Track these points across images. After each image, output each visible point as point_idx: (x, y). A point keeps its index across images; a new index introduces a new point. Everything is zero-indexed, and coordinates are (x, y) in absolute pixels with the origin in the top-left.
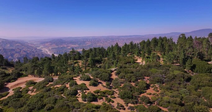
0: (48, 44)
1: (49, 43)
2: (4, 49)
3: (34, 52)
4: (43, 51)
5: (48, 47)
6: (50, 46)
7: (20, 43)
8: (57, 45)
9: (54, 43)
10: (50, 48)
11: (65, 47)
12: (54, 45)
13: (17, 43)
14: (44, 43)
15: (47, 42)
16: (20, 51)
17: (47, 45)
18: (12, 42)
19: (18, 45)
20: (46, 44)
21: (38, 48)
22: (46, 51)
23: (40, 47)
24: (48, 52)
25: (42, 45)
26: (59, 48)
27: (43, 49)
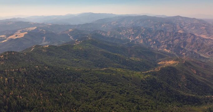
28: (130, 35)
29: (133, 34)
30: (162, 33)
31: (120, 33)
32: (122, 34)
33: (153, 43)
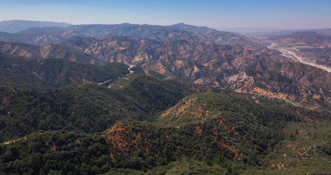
0: (287, 39)
1: (289, 39)
2: (215, 45)
3: (268, 56)
4: (284, 55)
5: (289, 47)
6: (292, 44)
7: (236, 36)
8: (310, 44)
9: (301, 39)
10: (294, 48)
12: (304, 43)
13: (232, 36)
14: (278, 37)
15: (284, 37)
16: (242, 51)
17: (286, 42)
19: (234, 40)
21: (269, 47)
22: (291, 55)
23: (272, 46)
24: (297, 57)
25: (275, 42)
26: (320, 50)
27: (281, 50)
28: (116, 54)
29: (125, 51)
30: (188, 46)
31: (84, 50)
32: (92, 52)
33: (193, 70)
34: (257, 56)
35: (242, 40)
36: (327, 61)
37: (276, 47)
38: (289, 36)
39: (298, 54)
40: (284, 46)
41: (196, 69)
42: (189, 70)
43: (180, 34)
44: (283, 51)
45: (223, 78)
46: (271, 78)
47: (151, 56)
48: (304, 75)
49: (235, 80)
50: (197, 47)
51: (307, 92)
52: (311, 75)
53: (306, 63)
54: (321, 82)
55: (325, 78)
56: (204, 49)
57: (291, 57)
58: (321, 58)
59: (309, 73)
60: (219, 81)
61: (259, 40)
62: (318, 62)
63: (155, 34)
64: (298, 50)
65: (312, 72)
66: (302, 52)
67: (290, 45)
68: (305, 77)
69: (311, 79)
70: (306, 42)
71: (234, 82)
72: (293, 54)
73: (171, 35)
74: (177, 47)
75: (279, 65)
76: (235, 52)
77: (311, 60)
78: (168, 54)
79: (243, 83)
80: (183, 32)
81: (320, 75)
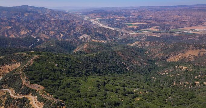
1: (93, 14)
3: (88, 24)
5: (94, 18)
7: (67, 14)
8: (103, 16)
9: (98, 14)
10: (96, 19)
11: (113, 19)
12: (99, 16)
13: (65, 14)
14: (87, 13)
15: (90, 13)
16: (75, 23)
17: (92, 16)
18: (59, 12)
19: (66, 16)
20: (90, 15)
21: (85, 19)
22: (97, 23)
23: (86, 18)
24: (99, 24)
25: (86, 16)
26: (107, 20)
27: (91, 20)
28: (7, 31)
29: (12, 28)
33: (61, 36)
34: (84, 25)
35: (71, 16)
36: (112, 25)
37: (88, 19)
38: (92, 12)
39: (100, 23)
40: (92, 18)
41: (62, 35)
42: (59, 36)
43: (32, 14)
44: (93, 21)
45: (77, 38)
46: (96, 35)
47: (30, 30)
48: (106, 32)
49: (83, 38)
50: (51, 22)
51: (109, 39)
52: (108, 32)
53: (104, 27)
54: (112, 34)
55: (113, 33)
56: (56, 24)
57: (97, 24)
58: (109, 23)
59: (107, 31)
60: (76, 39)
61: (78, 15)
62: (108, 26)
63: (15, 15)
64: (98, 20)
65: (108, 31)
66: (100, 21)
67: (94, 17)
68: (106, 33)
69: (109, 34)
70: (101, 15)
71: (83, 39)
72: (97, 22)
73: (26, 15)
74: (40, 24)
75: (95, 29)
76: (73, 24)
77: (106, 25)
78: (39, 28)
79: (87, 38)
80: (33, 12)
81: (111, 32)
